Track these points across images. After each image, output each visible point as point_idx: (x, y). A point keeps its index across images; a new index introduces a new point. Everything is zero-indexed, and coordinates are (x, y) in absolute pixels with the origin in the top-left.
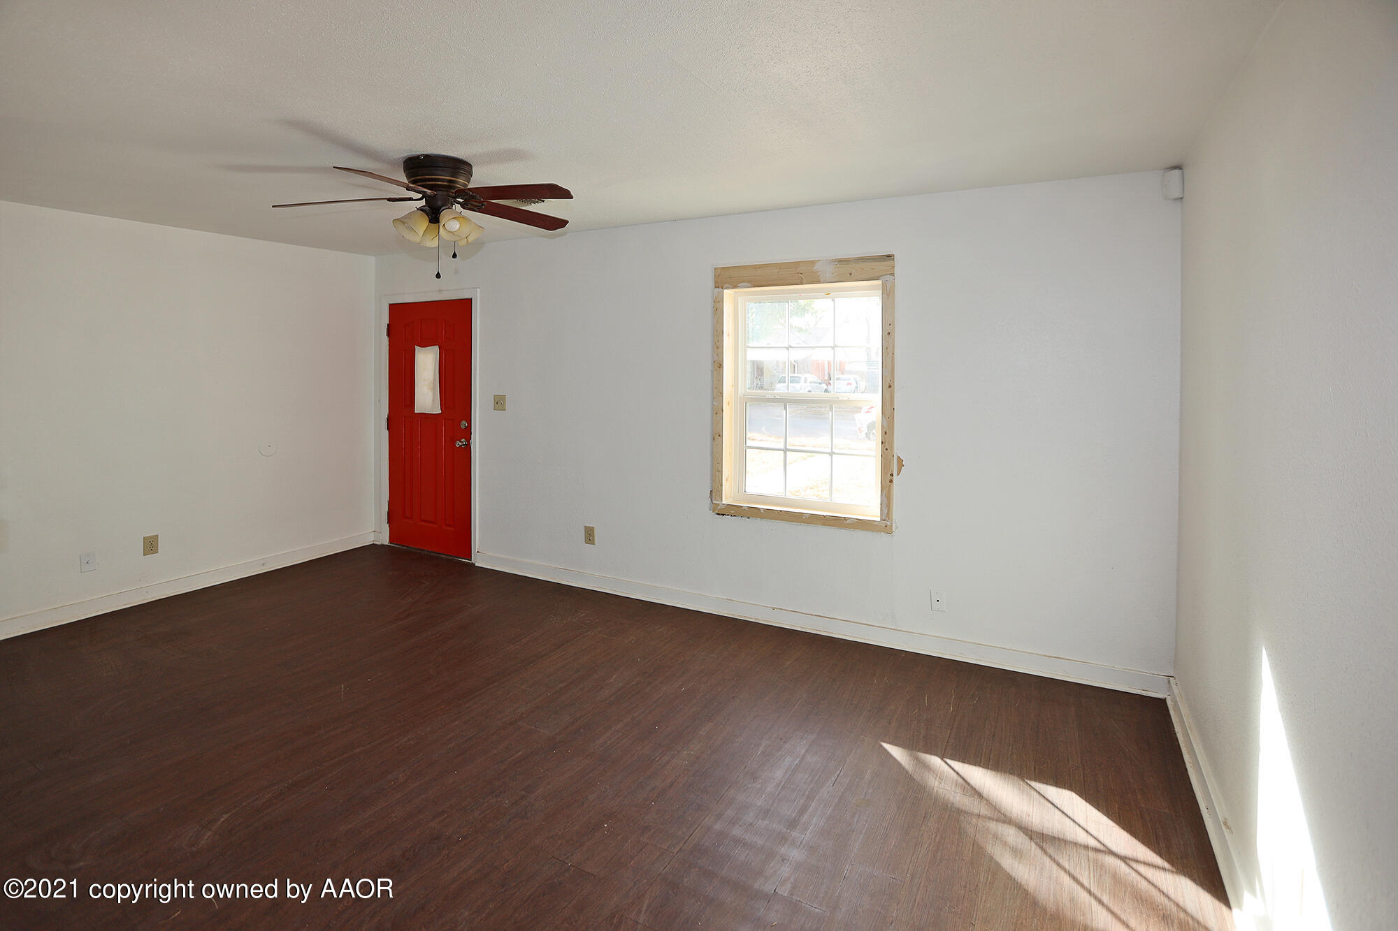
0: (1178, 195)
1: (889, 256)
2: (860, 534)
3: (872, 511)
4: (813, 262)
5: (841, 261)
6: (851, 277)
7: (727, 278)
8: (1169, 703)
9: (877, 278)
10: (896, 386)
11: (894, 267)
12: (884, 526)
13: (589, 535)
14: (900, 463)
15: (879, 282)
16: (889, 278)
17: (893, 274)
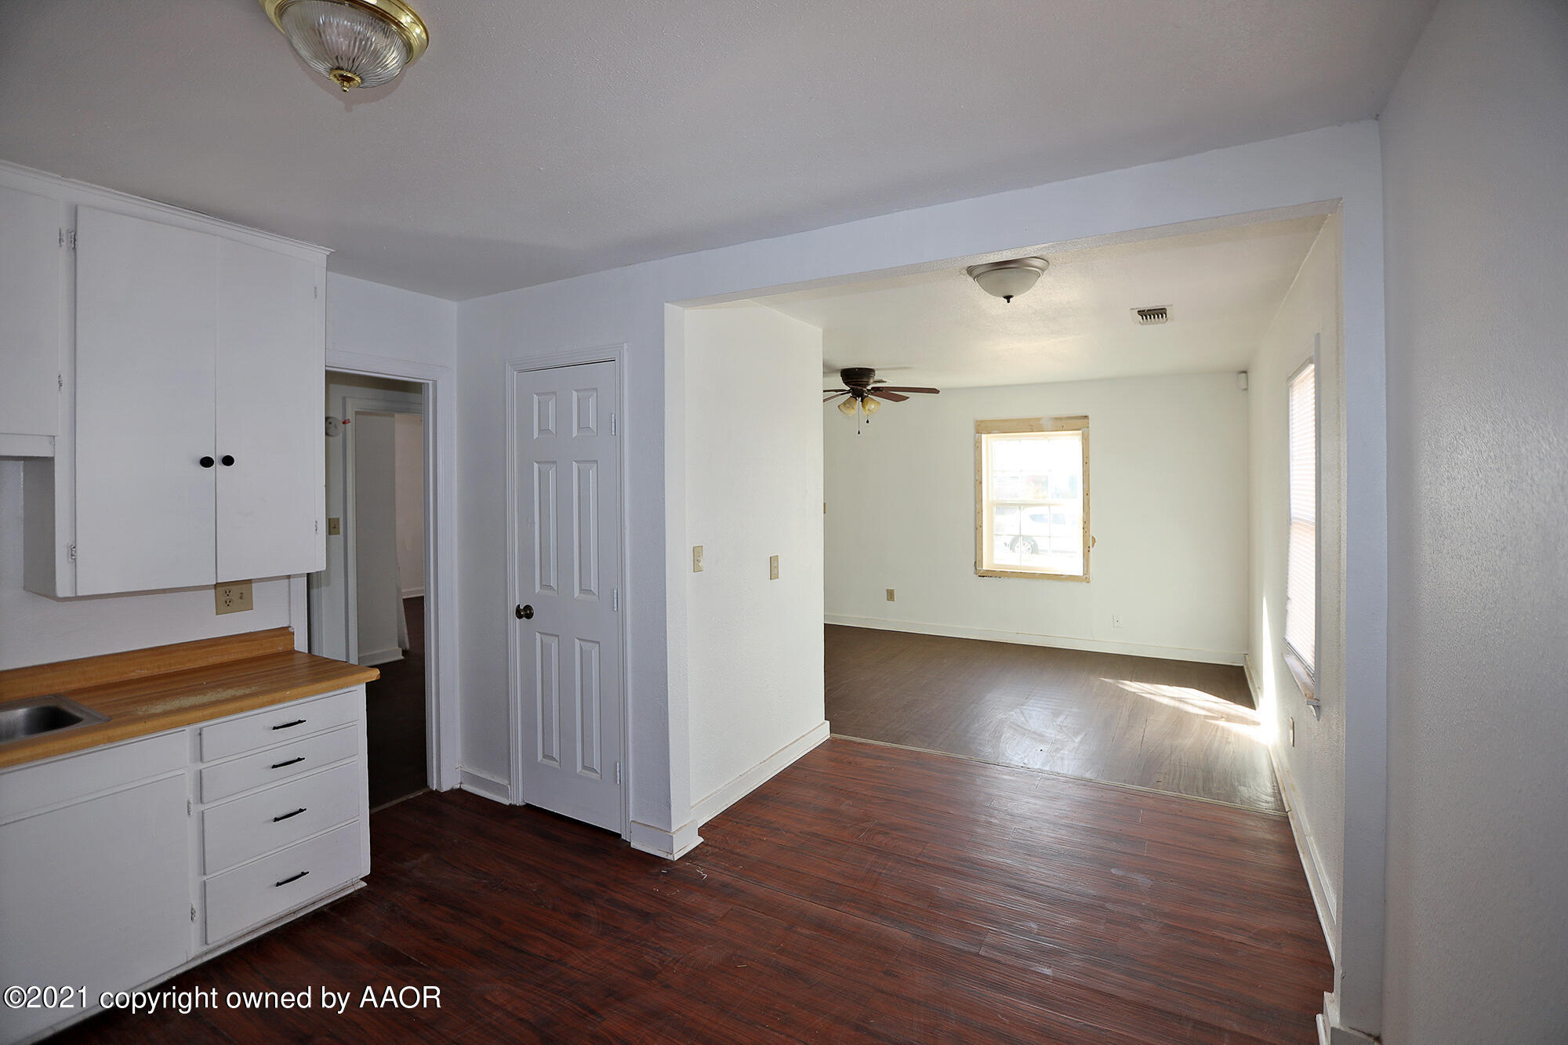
0: (1245, 387)
1: (1086, 416)
2: (1071, 584)
3: (1078, 571)
4: (1039, 419)
5: (1056, 419)
6: (1063, 429)
7: (983, 427)
8: (1245, 667)
9: (1079, 430)
10: (1091, 494)
11: (1088, 423)
12: (1085, 578)
13: (890, 595)
14: (1094, 540)
15: (1081, 432)
16: (1086, 429)
17: (1088, 427)
